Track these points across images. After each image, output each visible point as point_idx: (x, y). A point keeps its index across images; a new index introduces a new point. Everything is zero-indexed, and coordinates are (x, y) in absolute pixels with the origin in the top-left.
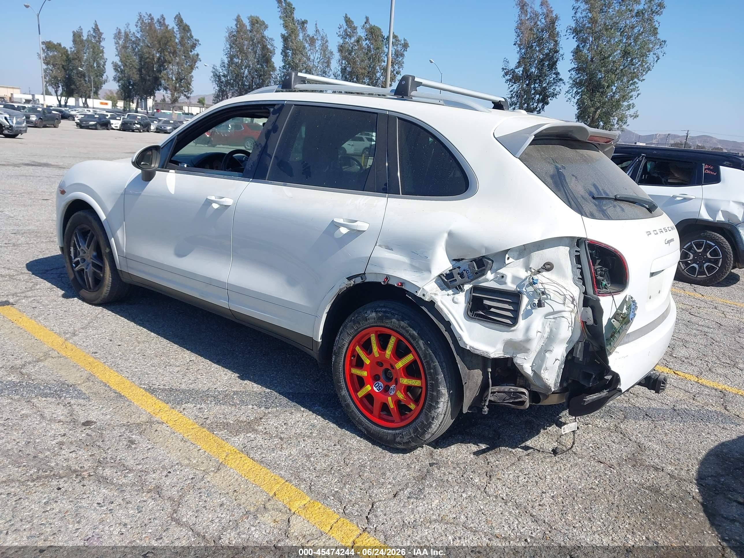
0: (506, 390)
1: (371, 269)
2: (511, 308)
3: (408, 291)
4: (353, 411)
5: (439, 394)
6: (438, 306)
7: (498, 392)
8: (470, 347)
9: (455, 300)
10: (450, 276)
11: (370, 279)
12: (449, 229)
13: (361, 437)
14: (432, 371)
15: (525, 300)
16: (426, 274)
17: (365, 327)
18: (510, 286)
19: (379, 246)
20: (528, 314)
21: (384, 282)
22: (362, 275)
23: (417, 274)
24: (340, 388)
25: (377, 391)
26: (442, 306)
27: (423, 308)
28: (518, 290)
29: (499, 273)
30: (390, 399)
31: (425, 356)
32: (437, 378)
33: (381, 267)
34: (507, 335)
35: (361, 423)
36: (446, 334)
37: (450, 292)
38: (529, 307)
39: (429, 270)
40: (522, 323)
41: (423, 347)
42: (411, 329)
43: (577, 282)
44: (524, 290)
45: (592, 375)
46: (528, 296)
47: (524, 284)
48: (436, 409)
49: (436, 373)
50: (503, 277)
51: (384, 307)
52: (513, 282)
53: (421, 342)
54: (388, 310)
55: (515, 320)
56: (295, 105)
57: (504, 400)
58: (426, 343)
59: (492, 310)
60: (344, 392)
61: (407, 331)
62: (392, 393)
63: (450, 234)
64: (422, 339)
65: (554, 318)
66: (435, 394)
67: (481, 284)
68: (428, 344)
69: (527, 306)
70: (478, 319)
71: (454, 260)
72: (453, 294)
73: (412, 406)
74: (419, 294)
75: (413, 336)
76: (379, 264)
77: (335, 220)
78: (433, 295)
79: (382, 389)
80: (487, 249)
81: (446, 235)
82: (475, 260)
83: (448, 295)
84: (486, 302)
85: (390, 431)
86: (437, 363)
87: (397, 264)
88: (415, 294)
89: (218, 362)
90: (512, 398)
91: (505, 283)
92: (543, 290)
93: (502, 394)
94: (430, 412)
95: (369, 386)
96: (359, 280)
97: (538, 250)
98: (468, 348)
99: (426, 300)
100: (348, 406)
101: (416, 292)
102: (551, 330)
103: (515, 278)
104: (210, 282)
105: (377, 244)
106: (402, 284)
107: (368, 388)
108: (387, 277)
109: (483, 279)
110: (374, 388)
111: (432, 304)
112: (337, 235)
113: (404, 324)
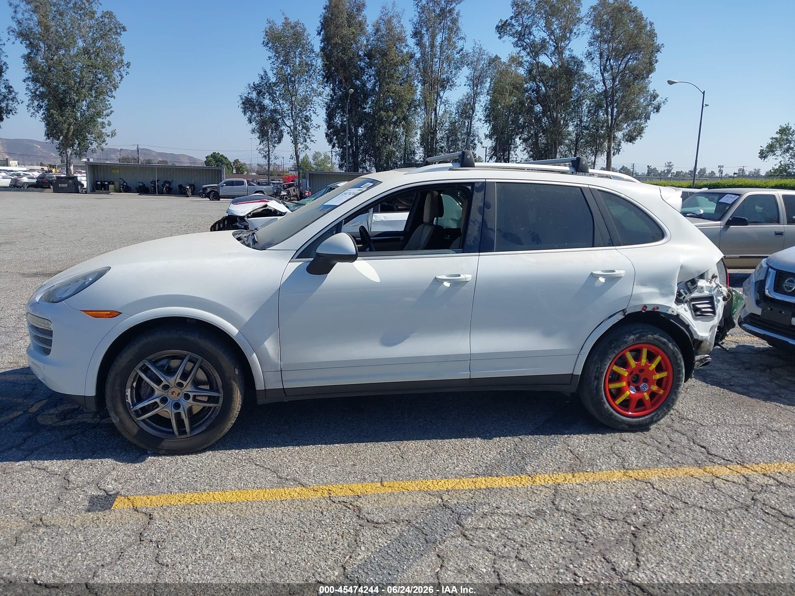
1: (633, 303)
2: (709, 306)
3: (661, 312)
4: (616, 416)
6: (682, 316)
9: (686, 310)
10: (680, 295)
11: (631, 311)
12: (680, 264)
15: (715, 299)
16: (670, 298)
18: (706, 293)
19: (636, 285)
20: (717, 307)
21: (643, 309)
22: (624, 311)
24: (604, 403)
25: (633, 393)
27: (672, 320)
28: (711, 294)
29: (700, 286)
30: (645, 394)
31: (673, 353)
33: (640, 300)
34: (712, 323)
35: (623, 422)
36: (687, 333)
37: (682, 305)
38: (716, 303)
40: (717, 313)
41: (671, 348)
42: (662, 338)
44: (713, 293)
46: (715, 296)
47: (712, 290)
50: (702, 288)
52: (707, 290)
53: (670, 345)
55: (714, 313)
58: (673, 345)
59: (703, 310)
60: (607, 405)
61: (660, 341)
62: (646, 389)
63: (682, 267)
64: (670, 342)
67: (692, 296)
70: (699, 318)
71: (678, 284)
72: (684, 306)
73: (661, 392)
74: (670, 312)
75: (664, 343)
76: (639, 297)
77: (594, 272)
78: (677, 310)
79: (635, 390)
81: (679, 268)
82: (691, 281)
83: (682, 307)
84: (699, 306)
85: (647, 417)
87: (651, 295)
88: (667, 312)
90: (702, 363)
91: (704, 292)
92: (722, 290)
95: (628, 392)
96: (621, 314)
98: (700, 338)
99: (675, 314)
100: (611, 414)
103: (707, 288)
104: (448, 359)
106: (658, 308)
107: (628, 393)
108: (645, 306)
110: (631, 392)
111: (678, 316)
112: (597, 284)
113: (656, 336)
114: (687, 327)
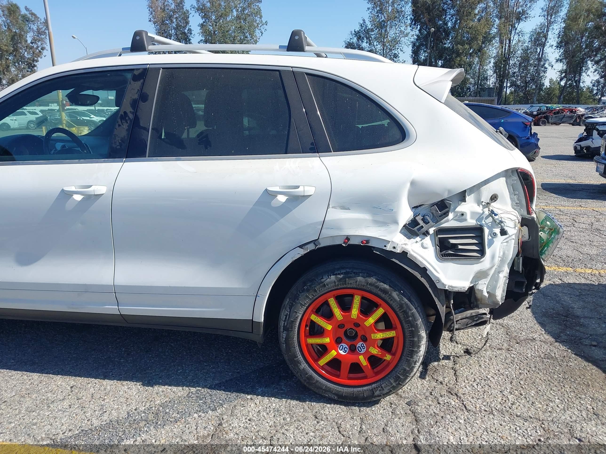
0: (468, 315)
1: (326, 233)
2: (475, 241)
3: (374, 247)
4: (317, 381)
5: (420, 338)
6: (411, 255)
7: (461, 319)
8: (449, 286)
9: (425, 245)
10: (414, 223)
11: (323, 244)
12: (411, 179)
13: (330, 404)
14: (411, 318)
15: (486, 231)
16: (393, 227)
17: (322, 293)
18: (471, 222)
19: (332, 207)
20: (491, 243)
21: (344, 243)
22: (314, 242)
23: (383, 229)
24: (299, 362)
25: (344, 354)
26: (415, 255)
27: (394, 260)
28: (479, 223)
29: (458, 212)
30: (361, 358)
31: (401, 306)
32: (417, 324)
33: (339, 228)
34: (476, 267)
35: (329, 390)
36: (423, 280)
37: (418, 239)
38: (490, 237)
39: (396, 222)
40: (488, 251)
41: (398, 298)
42: (382, 284)
43: (515, 207)
44: (483, 222)
45: (524, 282)
46: (488, 228)
47: (483, 217)
48: (418, 353)
49: (415, 319)
50: (463, 215)
51: (343, 268)
52: (472, 218)
53: (395, 294)
54: (348, 270)
55: (482, 252)
56: (163, 68)
57: (467, 325)
59: (460, 247)
60: (304, 365)
61: (377, 287)
62: (363, 351)
63: (413, 183)
64: (395, 290)
65: (507, 242)
66: (416, 339)
67: (441, 226)
68: (402, 294)
69: (488, 236)
70: (451, 259)
71: (414, 207)
72: (421, 240)
73: (388, 357)
74: (389, 248)
75: (385, 291)
76: (337, 225)
77: (270, 189)
78: (404, 246)
79: (348, 350)
80: (449, 191)
81: (408, 185)
82: (437, 204)
83: (417, 242)
84: (452, 241)
85: (365, 388)
86: (414, 310)
87: (358, 223)
88: (384, 248)
90: (474, 321)
91: (466, 220)
92: (500, 219)
93: (465, 320)
94: (412, 357)
95: (333, 351)
96: (311, 247)
97: (486, 184)
98: (447, 288)
99: (398, 252)
100: (310, 378)
101: (385, 246)
102: (504, 253)
103: (473, 214)
105: (330, 206)
106: (368, 242)
107: (334, 353)
108: (348, 238)
109: (445, 221)
110: (340, 351)
111: (404, 254)
113: (372, 280)
114: (424, 271)
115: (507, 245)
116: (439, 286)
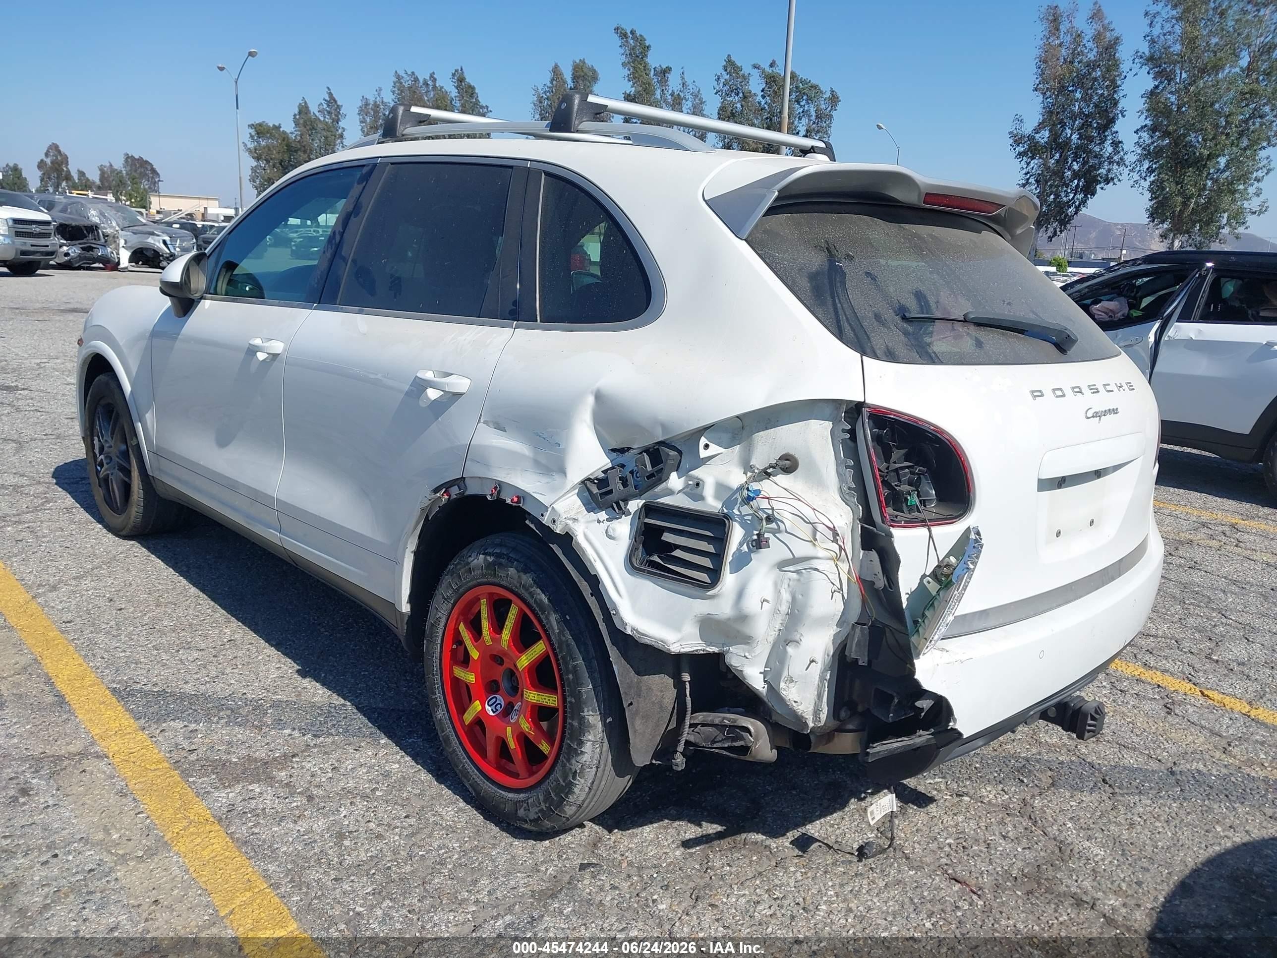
0: (717, 721)
1: (473, 470)
2: (711, 549)
3: (529, 514)
4: (454, 751)
5: (584, 727)
6: (578, 544)
7: (703, 725)
8: (633, 629)
9: (611, 533)
10: (602, 483)
11: (473, 489)
12: (595, 387)
13: (468, 803)
14: (571, 676)
15: (737, 534)
16: (557, 477)
17: (469, 584)
18: (712, 504)
19: (485, 422)
20: (741, 561)
21: (495, 494)
22: (460, 482)
23: (545, 479)
24: (436, 705)
25: (491, 714)
26: (584, 544)
27: (554, 547)
28: (726, 511)
29: (691, 478)
30: (509, 729)
31: (562, 646)
32: (580, 691)
33: (487, 465)
34: (701, 606)
35: (466, 774)
36: (592, 602)
37: (603, 515)
38: (745, 548)
39: (563, 471)
40: (729, 580)
41: (556, 627)
42: (539, 591)
43: (847, 497)
44: (736, 511)
45: (893, 698)
46: (743, 525)
47: (737, 499)
48: (578, 755)
49: (578, 682)
50: (698, 484)
51: (500, 545)
52: (717, 497)
53: (553, 618)
54: (504, 551)
55: (715, 575)
57: (714, 742)
58: (563, 621)
59: (678, 553)
60: (441, 713)
61: (532, 594)
62: (515, 719)
63: (599, 397)
64: (556, 611)
65: (797, 572)
66: (576, 724)
67: (659, 500)
68: (565, 622)
69: (741, 544)
70: (649, 572)
71: (613, 450)
72: (608, 520)
73: (545, 747)
74: (546, 520)
75: (540, 604)
76: (484, 458)
77: (420, 374)
78: (570, 522)
79: (500, 710)
80: (664, 426)
81: (591, 400)
82: (647, 450)
83: (599, 522)
84: (668, 537)
85: (510, 795)
86: (580, 662)
87: (513, 458)
88: (540, 518)
89: (278, 646)
90: (727, 738)
91: (701, 498)
92: (770, 512)
93: (710, 729)
94: (569, 760)
95: (477, 702)
96: (455, 491)
97: (767, 429)
98: (629, 632)
99: (558, 532)
100: (447, 739)
101: (542, 515)
102: (794, 598)
103: (721, 487)
104: (258, 498)
105: (482, 420)
106: (519, 499)
107: (477, 705)
108: (499, 486)
109: (663, 490)
110: (487, 707)
111: (567, 540)
112: (423, 404)
113: (527, 579)
115: (799, 580)
116: (619, 626)
